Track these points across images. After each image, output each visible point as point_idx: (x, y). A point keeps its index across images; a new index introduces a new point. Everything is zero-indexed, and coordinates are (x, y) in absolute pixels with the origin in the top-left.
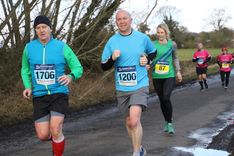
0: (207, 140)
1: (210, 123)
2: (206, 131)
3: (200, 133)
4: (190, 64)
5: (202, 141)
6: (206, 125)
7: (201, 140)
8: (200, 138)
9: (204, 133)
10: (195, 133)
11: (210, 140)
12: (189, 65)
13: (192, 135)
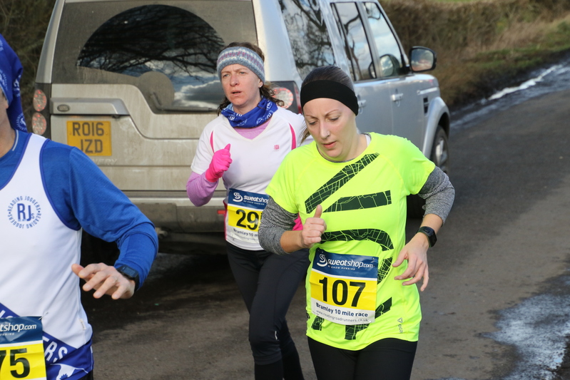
0: (548, 352)
1: (560, 272)
2: (548, 311)
3: (529, 320)
4: (514, 10)
5: (534, 355)
6: (548, 281)
7: (530, 349)
8: (528, 342)
9: (542, 322)
10: (514, 319)
11: (559, 352)
12: (511, 16)
13: (504, 327)
